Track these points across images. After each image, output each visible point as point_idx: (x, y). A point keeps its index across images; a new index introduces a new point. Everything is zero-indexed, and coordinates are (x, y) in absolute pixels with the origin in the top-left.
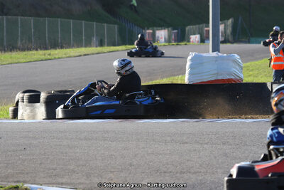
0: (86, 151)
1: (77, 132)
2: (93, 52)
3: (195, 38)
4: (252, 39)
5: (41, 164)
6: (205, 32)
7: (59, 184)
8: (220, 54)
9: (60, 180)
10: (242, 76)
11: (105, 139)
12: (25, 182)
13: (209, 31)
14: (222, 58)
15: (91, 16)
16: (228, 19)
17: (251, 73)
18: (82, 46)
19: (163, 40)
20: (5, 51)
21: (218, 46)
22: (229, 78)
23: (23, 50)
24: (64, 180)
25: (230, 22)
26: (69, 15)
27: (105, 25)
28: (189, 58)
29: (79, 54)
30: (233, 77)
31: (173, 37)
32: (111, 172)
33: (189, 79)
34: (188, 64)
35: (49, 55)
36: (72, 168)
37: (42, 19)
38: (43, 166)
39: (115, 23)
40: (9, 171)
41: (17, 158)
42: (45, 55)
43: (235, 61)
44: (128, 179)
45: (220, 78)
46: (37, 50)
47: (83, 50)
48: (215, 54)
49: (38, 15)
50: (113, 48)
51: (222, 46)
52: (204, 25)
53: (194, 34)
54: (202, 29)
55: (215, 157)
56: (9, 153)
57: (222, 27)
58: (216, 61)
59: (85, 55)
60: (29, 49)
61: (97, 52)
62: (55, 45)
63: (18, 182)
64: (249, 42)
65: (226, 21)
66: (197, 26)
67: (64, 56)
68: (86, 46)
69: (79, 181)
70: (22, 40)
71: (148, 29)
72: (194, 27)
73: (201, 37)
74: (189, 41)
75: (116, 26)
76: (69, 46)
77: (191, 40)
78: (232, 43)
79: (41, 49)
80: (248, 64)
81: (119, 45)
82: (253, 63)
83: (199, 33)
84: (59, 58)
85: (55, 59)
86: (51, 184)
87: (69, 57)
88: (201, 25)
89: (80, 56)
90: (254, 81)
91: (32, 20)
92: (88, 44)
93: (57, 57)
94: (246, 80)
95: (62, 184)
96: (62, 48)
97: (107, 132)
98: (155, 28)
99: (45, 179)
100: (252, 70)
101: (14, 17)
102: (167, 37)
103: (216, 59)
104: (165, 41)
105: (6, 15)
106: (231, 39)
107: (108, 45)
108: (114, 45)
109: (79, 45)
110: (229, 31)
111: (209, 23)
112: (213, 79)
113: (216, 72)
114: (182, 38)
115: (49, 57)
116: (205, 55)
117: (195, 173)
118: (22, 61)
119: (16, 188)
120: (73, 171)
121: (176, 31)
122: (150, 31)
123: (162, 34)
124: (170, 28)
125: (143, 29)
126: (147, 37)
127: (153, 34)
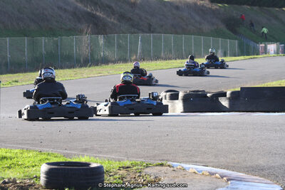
1: (207, 122)
5: (180, 147)
7: (194, 162)
9: (195, 159)
11: (229, 128)
12: (168, 160)
15: (217, 33)
19: (273, 52)
20: (152, 60)
23: (166, 59)
24: (198, 160)
26: (200, 33)
27: (228, 40)
31: (281, 49)
32: (234, 153)
36: (204, 149)
37: (179, 36)
39: (236, 39)
40: (156, 152)
41: (162, 142)
46: (176, 59)
49: (177, 33)
50: (234, 58)
56: (156, 138)
60: (170, 59)
63: (163, 160)
69: (209, 160)
70: (164, 52)
71: (261, 43)
75: (237, 41)
76: (200, 56)
79: (179, 59)
81: (238, 56)
91: (172, 36)
95: (196, 162)
97: (230, 123)
98: (267, 43)
99: (183, 159)
101: (159, 34)
102: (276, 50)
104: (275, 53)
105: (153, 32)
107: (231, 56)
108: (235, 56)
118: (165, 68)
119: (162, 165)
120: (205, 153)
121: (283, 45)
122: (263, 45)
123: (272, 47)
124: (278, 43)
125: (258, 43)
126: (260, 50)
127: (265, 48)
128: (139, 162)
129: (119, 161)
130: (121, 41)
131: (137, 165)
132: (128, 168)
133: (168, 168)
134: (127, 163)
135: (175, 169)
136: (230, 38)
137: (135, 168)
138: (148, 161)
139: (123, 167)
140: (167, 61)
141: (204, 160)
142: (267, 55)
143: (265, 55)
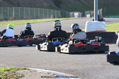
0: (50, 56)
3: (88, 16)
4: (109, 16)
9: (41, 66)
10: (106, 29)
12: (28, 67)
13: (93, 13)
15: (51, 7)
16: (100, 9)
17: (109, 28)
18: (47, 18)
19: (77, 16)
20: (19, 20)
22: (101, 30)
24: (42, 66)
25: (101, 10)
26: (42, 7)
27: (56, 11)
28: (87, 23)
30: (102, 30)
31: (80, 15)
32: (59, 64)
33: (87, 30)
34: (86, 25)
35: (35, 21)
36: (45, 62)
37: (32, 8)
38: (34, 61)
39: (59, 10)
40: (22, 63)
41: (25, 58)
42: (34, 21)
43: (103, 24)
44: (65, 66)
45: (98, 30)
46: (31, 19)
47: (48, 20)
49: (31, 7)
52: (92, 11)
53: (88, 14)
54: (91, 13)
55: (97, 59)
56: (22, 57)
57: (98, 12)
58: (97, 24)
59: (48, 21)
61: (52, 20)
62: (37, 18)
63: (25, 67)
64: (108, 17)
65: (100, 10)
66: (89, 11)
67: (41, 22)
68: (49, 18)
69: (48, 67)
70: (25, 16)
71: (71, 12)
72: (88, 12)
73: (91, 15)
74: (86, 17)
75: (60, 11)
76: (42, 18)
77: (87, 16)
79: (32, 19)
80: (108, 25)
81: (61, 18)
82: (110, 25)
84: (39, 22)
85: (37, 23)
87: (43, 22)
88: (90, 11)
89: (47, 22)
90: (111, 31)
91: (29, 9)
93: (38, 22)
94: (107, 31)
95: (41, 68)
96: (40, 19)
98: (74, 12)
100: (109, 27)
101: (23, 8)
102: (78, 15)
104: (78, 17)
105: (20, 6)
107: (57, 18)
108: (59, 18)
110: (101, 13)
111: (94, 10)
112: (95, 30)
113: (96, 28)
114: (84, 15)
115: (35, 22)
116: (92, 22)
117: (90, 64)
119: (25, 69)
120: (45, 63)
121: (81, 13)
122: (72, 13)
123: (76, 14)
124: (79, 12)
125: (70, 12)
126: (71, 15)
127: (73, 14)
128: (14, 68)
129: (5, 67)
130: (5, 11)
131: (13, 69)
132: (9, 70)
133: (28, 70)
134: (8, 68)
135: (31, 71)
136: (56, 10)
137: (12, 70)
138: (19, 67)
139: (6, 70)
140: (27, 20)
141: (45, 67)
142: (74, 18)
143: (73, 18)
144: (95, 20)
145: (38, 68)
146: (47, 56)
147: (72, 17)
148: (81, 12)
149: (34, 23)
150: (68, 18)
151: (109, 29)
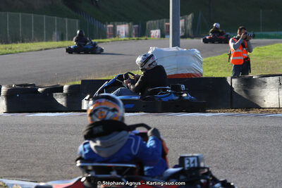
0: (46, 145)
1: (38, 125)
2: (54, 46)
3: (155, 33)
6: (165, 27)
7: (19, 177)
8: (180, 49)
9: (20, 173)
10: (201, 70)
11: (65, 133)
13: (169, 26)
14: (182, 53)
15: (52, 10)
16: (188, 14)
17: (211, 68)
18: (42, 41)
19: (124, 35)
21: (178, 41)
22: (188, 72)
24: (24, 173)
25: (190, 17)
26: (30, 9)
27: (66, 19)
29: (40, 48)
30: (192, 72)
31: (134, 31)
35: (11, 49)
36: (32, 161)
37: (3, 13)
38: (3, 159)
39: (77, 18)
42: (6, 49)
43: (195, 56)
45: (180, 72)
47: (44, 44)
48: (175, 49)
51: (182, 41)
52: (165, 20)
53: (155, 29)
54: (163, 24)
57: (182, 22)
58: (176, 55)
59: (46, 49)
61: (57, 46)
62: (16, 40)
65: (186, 16)
66: (158, 21)
67: (25, 50)
68: (47, 41)
69: (39, 174)
71: (109, 24)
72: (155, 22)
73: (161, 31)
74: (149, 36)
75: (77, 21)
76: (30, 40)
77: (152, 35)
78: (192, 38)
79: (2, 43)
80: (208, 59)
82: (212, 58)
83: (160, 28)
84: (20, 52)
85: (16, 53)
86: (11, 177)
87: (30, 51)
88: (162, 20)
89: (41, 50)
90: (214, 76)
92: (49, 38)
93: (18, 51)
94: (206, 74)
95: (22, 177)
96: (23, 42)
97: (68, 125)
98: (116, 23)
99: (5, 173)
100: (212, 65)
102: (127, 31)
103: (176, 53)
104: (126, 36)
106: (191, 33)
107: (69, 40)
109: (40, 39)
110: (189, 26)
111: (169, 18)
112: (173, 73)
113: (175, 66)
114: (142, 32)
115: (10, 51)
116: (165, 49)
120: (34, 164)
121: (137, 26)
122: (111, 26)
123: (123, 29)
124: (130, 23)
125: (104, 23)
126: (108, 32)
127: (114, 30)
136: (68, 17)
141: (33, 174)
142: (116, 38)
143: (113, 39)
144: (173, 46)
145: (14, 177)
146: (38, 144)
147: (110, 36)
148: (134, 24)
149: (7, 54)
150: (99, 38)
151: (210, 70)
